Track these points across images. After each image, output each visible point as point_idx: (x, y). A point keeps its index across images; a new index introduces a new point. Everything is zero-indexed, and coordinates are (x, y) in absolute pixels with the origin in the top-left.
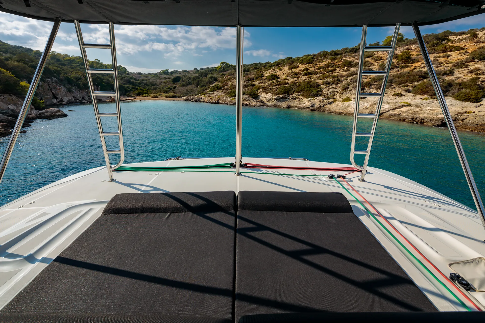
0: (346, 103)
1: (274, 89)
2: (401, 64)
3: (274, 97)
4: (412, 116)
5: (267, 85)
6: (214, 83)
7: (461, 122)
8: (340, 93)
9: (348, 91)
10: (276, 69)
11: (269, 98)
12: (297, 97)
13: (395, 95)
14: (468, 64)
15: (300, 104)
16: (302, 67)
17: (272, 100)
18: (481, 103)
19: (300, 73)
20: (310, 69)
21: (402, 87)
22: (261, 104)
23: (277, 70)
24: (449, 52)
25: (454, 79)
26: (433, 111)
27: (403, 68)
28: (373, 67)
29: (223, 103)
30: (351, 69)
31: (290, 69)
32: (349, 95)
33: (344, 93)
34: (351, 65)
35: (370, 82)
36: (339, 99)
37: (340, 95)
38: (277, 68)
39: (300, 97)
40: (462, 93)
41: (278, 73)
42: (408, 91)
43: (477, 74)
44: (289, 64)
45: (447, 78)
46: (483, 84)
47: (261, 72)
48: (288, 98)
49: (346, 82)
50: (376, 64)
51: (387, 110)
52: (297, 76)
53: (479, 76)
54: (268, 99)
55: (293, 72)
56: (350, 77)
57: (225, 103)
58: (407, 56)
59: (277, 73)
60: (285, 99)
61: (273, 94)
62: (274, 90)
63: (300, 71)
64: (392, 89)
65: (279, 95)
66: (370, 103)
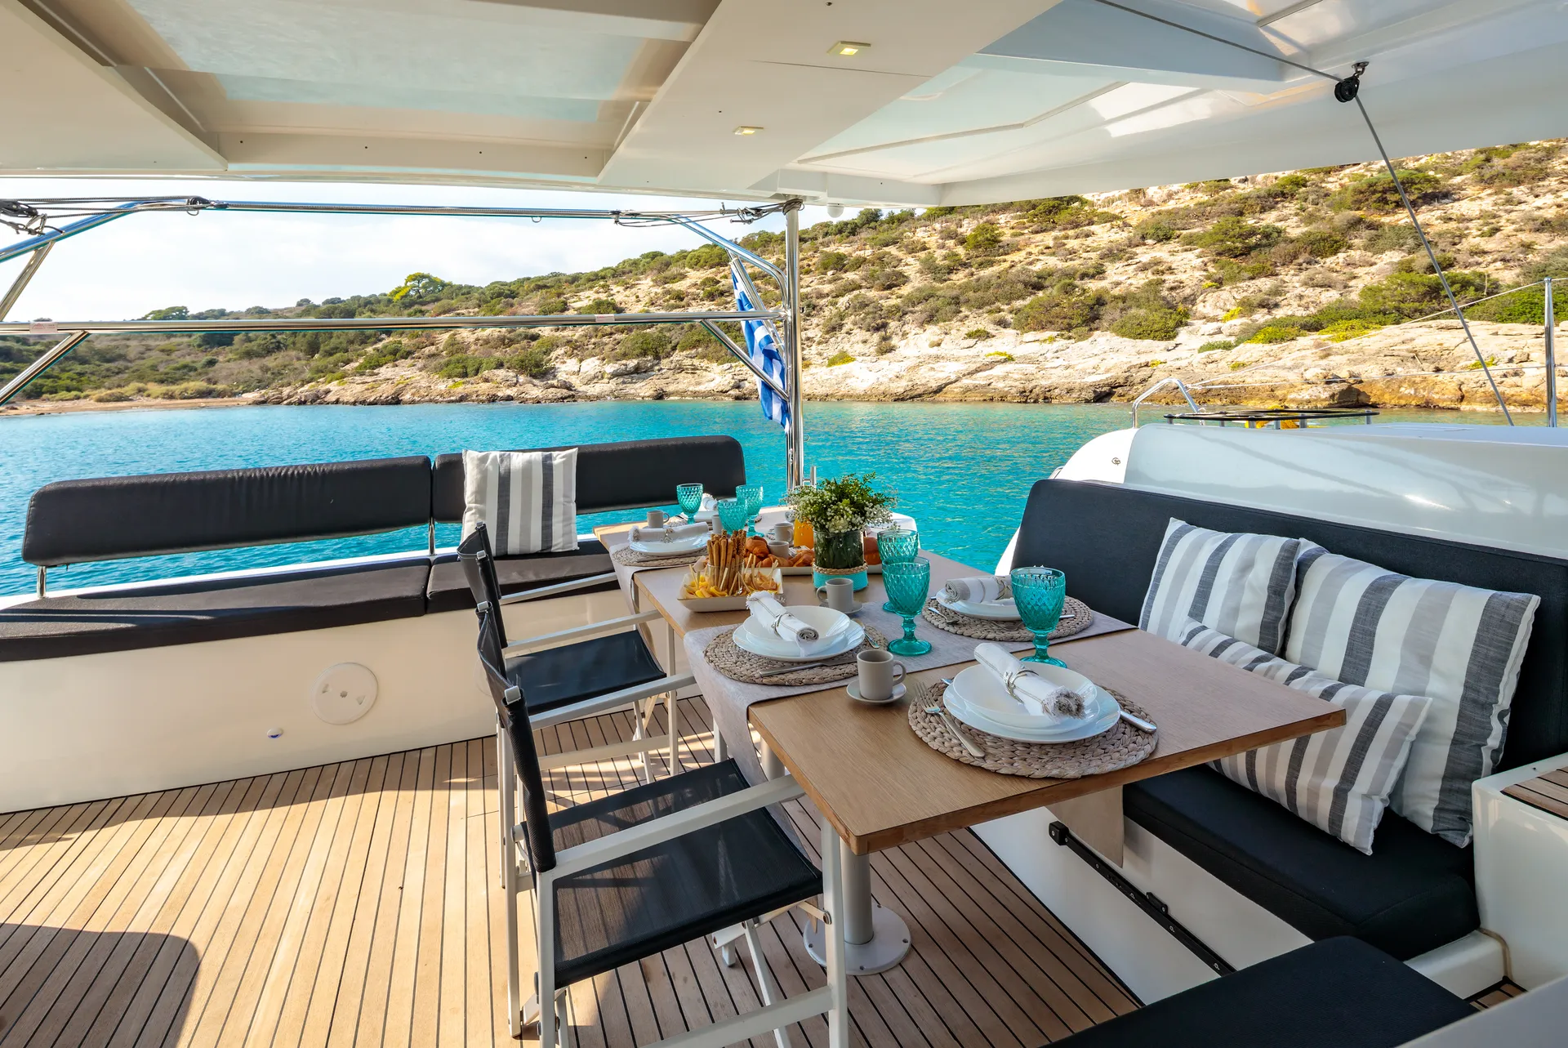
0: (840, 369)
1: (606, 344)
2: (977, 257)
3: (610, 368)
4: (1022, 386)
5: (582, 333)
6: (380, 340)
7: (1139, 386)
8: (819, 343)
9: (841, 335)
10: (612, 287)
11: (593, 373)
12: (688, 362)
13: (970, 336)
14: (1134, 250)
15: (699, 384)
16: (696, 276)
17: (602, 378)
18: (1177, 340)
19: (693, 294)
20: (723, 281)
21: (986, 315)
22: (565, 392)
23: (615, 289)
24: (1088, 224)
25: (1109, 286)
26: (1069, 370)
27: (981, 265)
28: (906, 267)
29: (417, 399)
30: (844, 276)
31: (656, 283)
32: (847, 347)
33: (832, 340)
34: (844, 265)
35: (901, 305)
36: (817, 360)
37: (820, 347)
38: (616, 283)
39: (696, 362)
40: (1130, 318)
41: (618, 298)
42: (1002, 323)
43: (1157, 272)
44: (655, 272)
45: (1093, 285)
46: (1174, 294)
47: (559, 295)
48: (657, 368)
49: (835, 311)
50: (910, 260)
51: (953, 378)
52: (683, 303)
53: (1163, 277)
54: (589, 378)
55: (668, 292)
56: (843, 296)
57: (427, 398)
58: (988, 235)
59: (614, 297)
60: (645, 372)
61: (604, 359)
62: (607, 348)
63: (690, 287)
64: (961, 321)
65: (624, 362)
66: (907, 364)
